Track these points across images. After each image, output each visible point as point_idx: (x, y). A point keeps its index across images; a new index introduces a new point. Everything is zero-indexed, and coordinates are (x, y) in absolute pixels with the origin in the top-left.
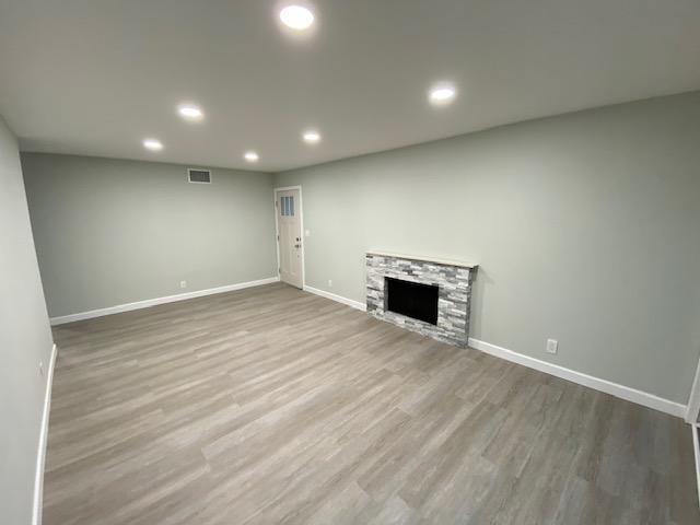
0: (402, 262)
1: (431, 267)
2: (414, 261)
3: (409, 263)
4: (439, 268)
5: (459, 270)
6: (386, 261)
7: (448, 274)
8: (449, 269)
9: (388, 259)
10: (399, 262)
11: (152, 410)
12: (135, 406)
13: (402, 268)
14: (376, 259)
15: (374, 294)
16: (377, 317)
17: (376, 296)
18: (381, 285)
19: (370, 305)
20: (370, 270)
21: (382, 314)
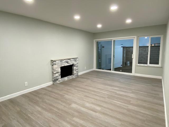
0: (65, 60)
1: (72, 60)
2: (68, 59)
3: (67, 60)
4: (73, 59)
5: (77, 59)
6: (61, 61)
7: (75, 60)
8: (75, 59)
9: (61, 60)
10: (64, 61)
11: (132, 103)
12: (136, 108)
13: (65, 62)
14: (57, 62)
15: (57, 75)
16: (59, 82)
17: (58, 75)
18: (59, 70)
19: (55, 80)
20: (55, 66)
21: (61, 80)
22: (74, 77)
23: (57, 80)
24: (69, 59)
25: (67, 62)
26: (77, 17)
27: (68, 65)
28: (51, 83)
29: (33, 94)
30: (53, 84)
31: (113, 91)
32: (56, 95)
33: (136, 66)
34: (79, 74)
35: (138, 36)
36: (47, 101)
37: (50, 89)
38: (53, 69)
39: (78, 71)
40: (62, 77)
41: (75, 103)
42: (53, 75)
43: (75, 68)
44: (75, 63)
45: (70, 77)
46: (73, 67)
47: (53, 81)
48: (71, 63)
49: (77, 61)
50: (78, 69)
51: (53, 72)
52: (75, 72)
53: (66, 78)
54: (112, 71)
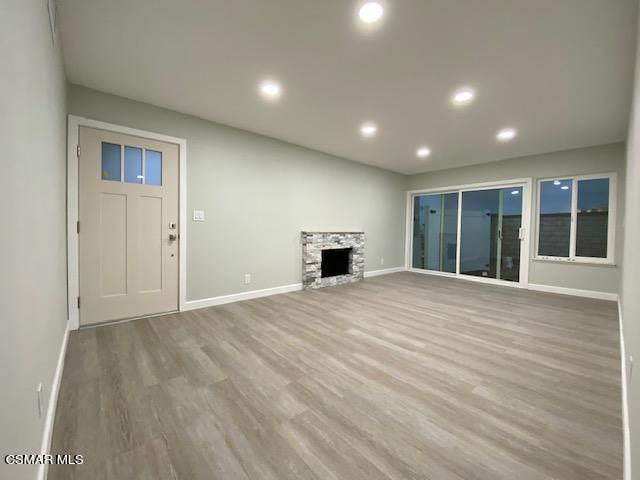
0: (334, 235)
1: (349, 236)
2: (340, 234)
4: (353, 235)
5: (361, 235)
6: (323, 237)
8: (357, 235)
9: (325, 235)
10: (332, 236)
13: (334, 240)
14: (315, 236)
15: (313, 268)
16: (316, 287)
17: (315, 269)
18: (319, 258)
19: (309, 280)
20: (310, 247)
21: (320, 282)
22: (353, 281)
23: (313, 279)
24: (343, 234)
25: (338, 242)
26: (368, 130)
27: (339, 247)
28: (298, 286)
29: (261, 303)
30: (304, 290)
31: (460, 314)
32: (312, 309)
33: (532, 261)
34: (367, 274)
35: (537, 180)
36: (291, 317)
37: (296, 297)
38: (304, 253)
39: (362, 267)
40: (324, 275)
41: (358, 328)
42: (304, 268)
43: (355, 257)
44: (356, 246)
45: (344, 278)
46: (350, 256)
47: (304, 282)
48: (345, 244)
49: (363, 240)
50: (362, 262)
51: (304, 261)
52: (355, 268)
53: (333, 280)
54: (458, 276)
